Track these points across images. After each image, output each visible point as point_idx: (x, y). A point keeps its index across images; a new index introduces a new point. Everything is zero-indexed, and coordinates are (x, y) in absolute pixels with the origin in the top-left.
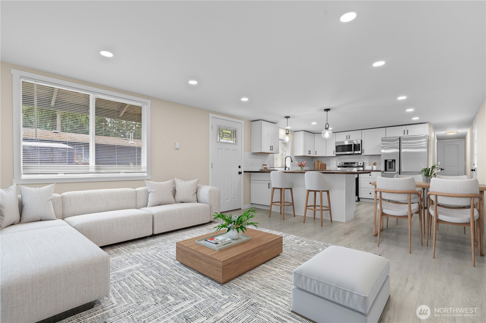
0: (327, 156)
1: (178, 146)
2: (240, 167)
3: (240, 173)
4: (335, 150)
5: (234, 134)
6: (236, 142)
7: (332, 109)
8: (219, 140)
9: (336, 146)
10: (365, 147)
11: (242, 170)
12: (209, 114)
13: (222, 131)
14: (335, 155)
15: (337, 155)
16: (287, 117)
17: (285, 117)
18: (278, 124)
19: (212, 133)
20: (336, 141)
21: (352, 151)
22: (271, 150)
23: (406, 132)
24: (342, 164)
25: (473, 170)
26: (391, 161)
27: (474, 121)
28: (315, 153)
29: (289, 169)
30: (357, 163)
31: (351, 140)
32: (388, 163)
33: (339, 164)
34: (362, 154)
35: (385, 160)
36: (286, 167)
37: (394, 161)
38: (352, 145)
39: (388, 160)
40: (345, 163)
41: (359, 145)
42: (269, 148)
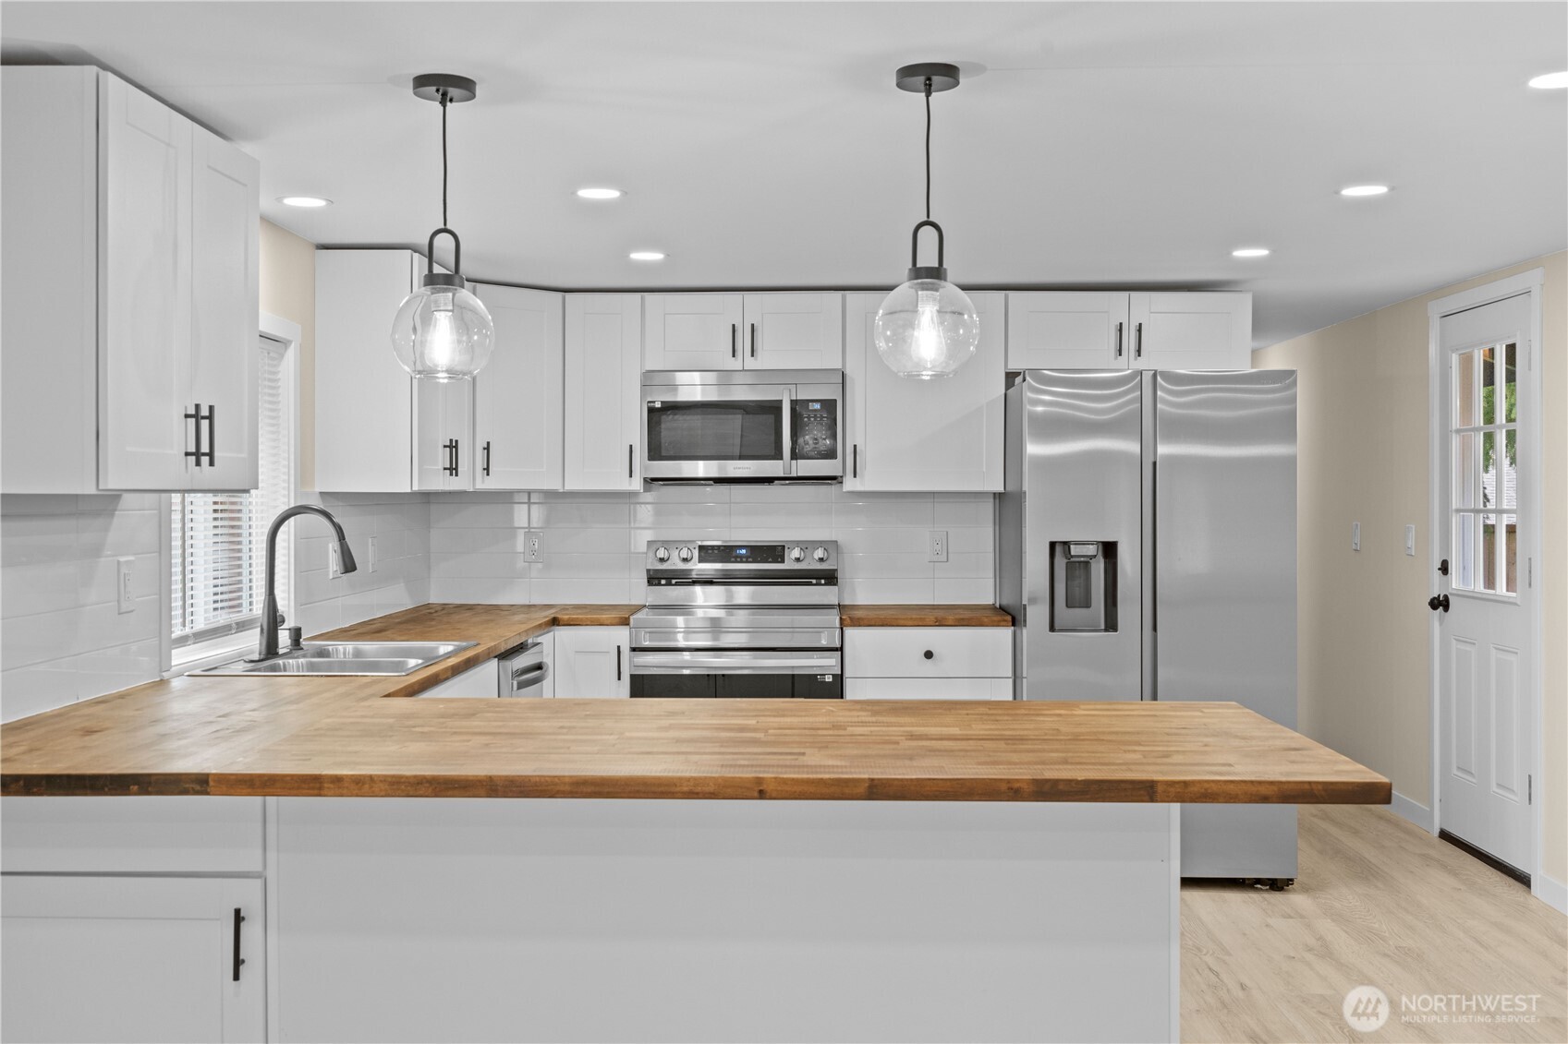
0: (568, 488)
4: (636, 433)
9: (651, 411)
10: (858, 427)
14: (636, 484)
15: (651, 482)
17: (423, 85)
18: (248, 148)
20: (648, 367)
21: (778, 455)
22: (198, 454)
23: (1130, 339)
24: (684, 554)
25: (1441, 603)
26: (1091, 550)
27: (1436, 309)
28: (480, 464)
29: (296, 634)
30: (796, 553)
31: (764, 361)
32: (1061, 562)
33: (661, 553)
34: (850, 484)
35: (1053, 545)
36: (274, 620)
37: (1109, 550)
38: (780, 402)
39: (1066, 544)
40: (701, 548)
41: (829, 406)
42: (182, 435)
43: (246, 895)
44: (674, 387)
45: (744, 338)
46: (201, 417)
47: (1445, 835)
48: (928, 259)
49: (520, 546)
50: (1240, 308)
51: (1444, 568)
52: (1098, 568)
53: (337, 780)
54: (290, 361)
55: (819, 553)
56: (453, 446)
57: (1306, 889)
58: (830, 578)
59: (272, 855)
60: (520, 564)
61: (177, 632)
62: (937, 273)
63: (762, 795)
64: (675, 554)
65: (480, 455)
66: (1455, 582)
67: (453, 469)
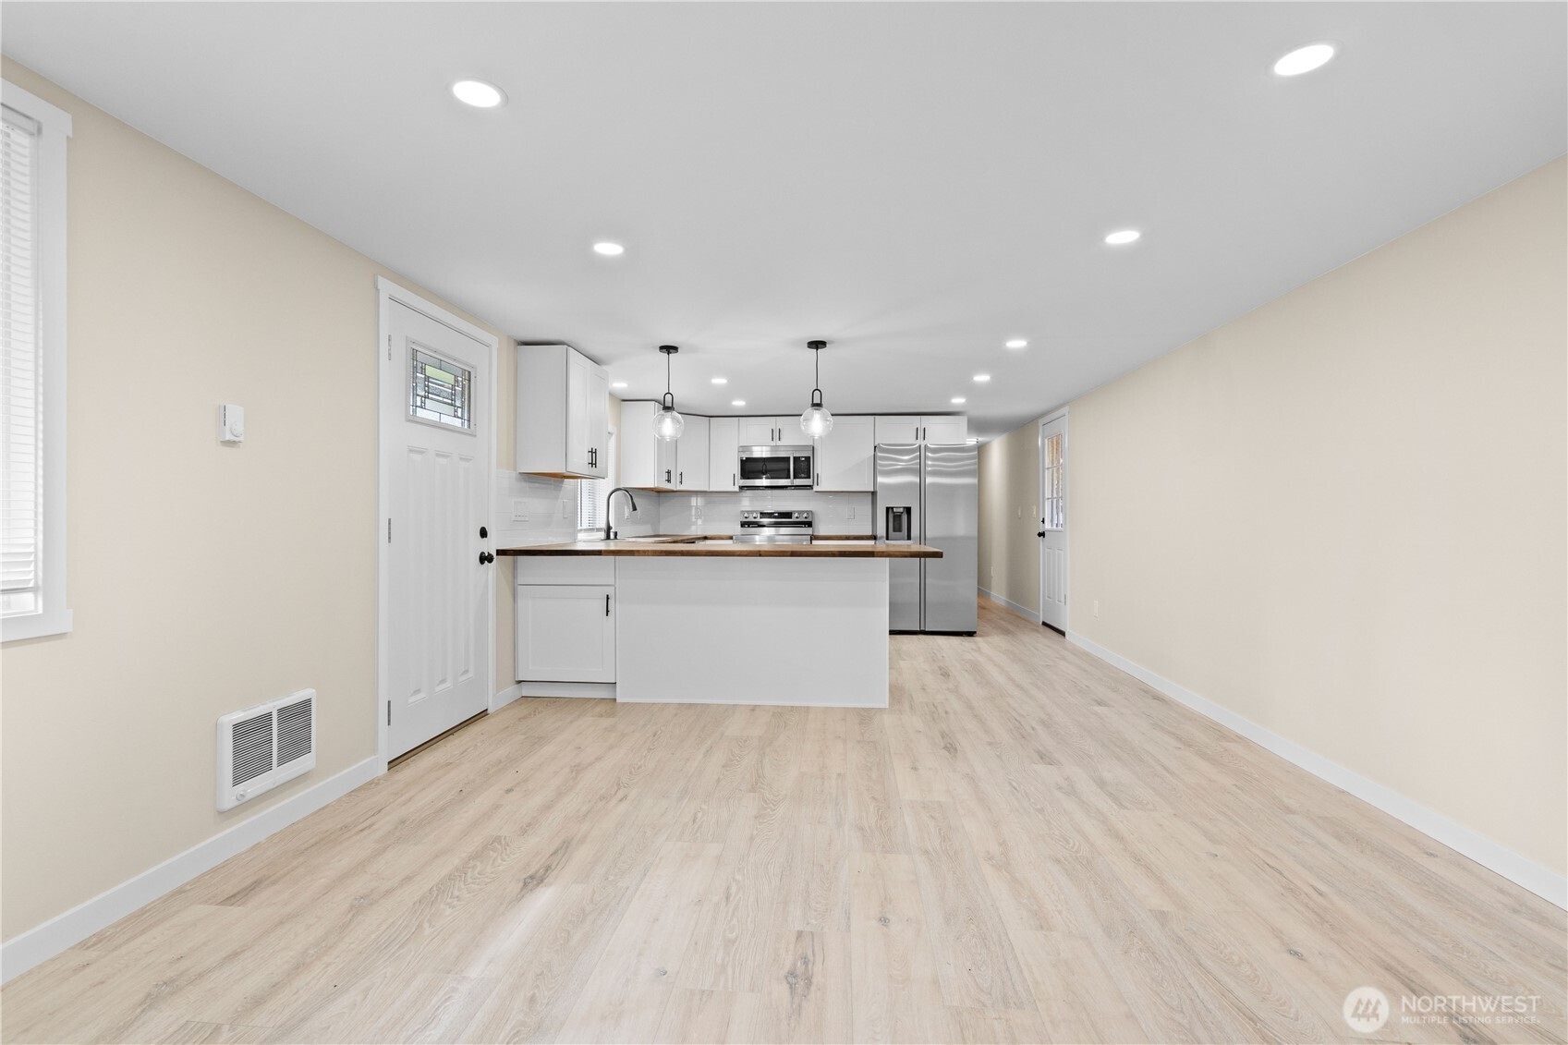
0: (711, 490)
1: (240, 428)
2: (483, 533)
3: (485, 558)
4: (737, 469)
5: (462, 393)
6: (469, 427)
7: (832, 342)
8: (415, 411)
9: (742, 460)
10: (820, 467)
11: (490, 546)
12: (380, 277)
13: (423, 371)
14: (737, 489)
15: (742, 488)
16: (669, 349)
17: (662, 348)
18: (604, 367)
19: (393, 374)
20: (741, 445)
21: (788, 477)
22: (592, 464)
23: (921, 433)
24: (755, 515)
25: (1042, 534)
26: (901, 510)
27: (1041, 422)
28: (679, 480)
29: (616, 534)
30: (796, 515)
31: (784, 442)
32: (891, 516)
33: (746, 515)
34: (816, 488)
35: (888, 509)
36: (609, 528)
37: (908, 510)
38: (789, 458)
39: (892, 508)
40: (761, 513)
41: (808, 459)
42: (587, 458)
43: (610, 591)
44: (752, 452)
45: (777, 434)
46: (593, 452)
47: (1044, 624)
48: (817, 400)
49: (693, 513)
50: (963, 421)
51: (1043, 522)
52: (905, 517)
53: (638, 551)
54: (613, 438)
55: (805, 515)
56: (669, 472)
57: (980, 636)
58: (809, 524)
59: (617, 580)
60: (694, 520)
61: (579, 528)
62: (819, 405)
63: (760, 555)
64: (751, 515)
65: (679, 477)
66: (1047, 526)
67: (669, 481)
